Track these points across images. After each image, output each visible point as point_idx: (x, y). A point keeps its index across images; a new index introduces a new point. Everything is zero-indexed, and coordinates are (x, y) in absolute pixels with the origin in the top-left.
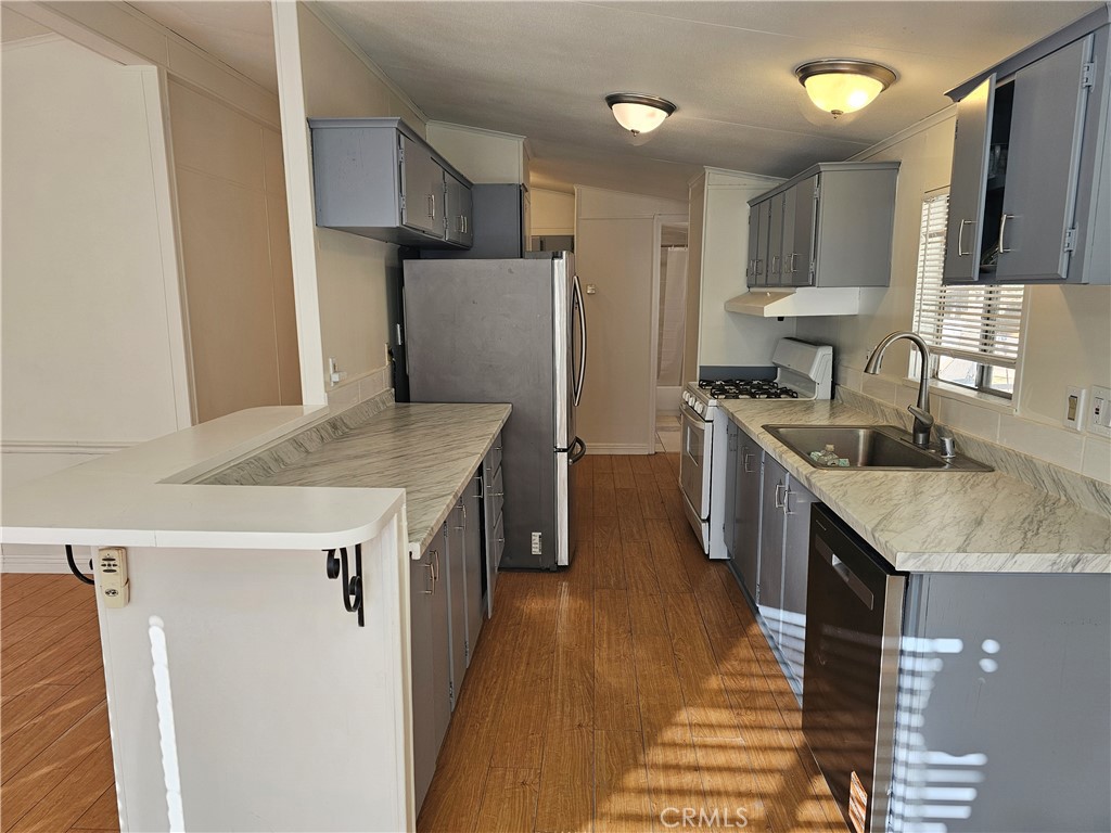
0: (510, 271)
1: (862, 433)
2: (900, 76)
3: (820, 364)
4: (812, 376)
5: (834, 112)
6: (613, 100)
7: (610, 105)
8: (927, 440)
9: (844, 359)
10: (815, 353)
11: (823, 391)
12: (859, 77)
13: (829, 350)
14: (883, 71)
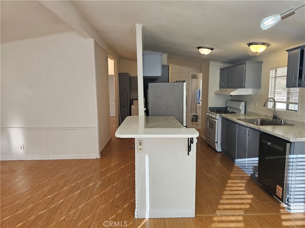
0: (173, 85)
1: (259, 120)
2: (270, 45)
3: (242, 106)
4: (240, 108)
5: (256, 52)
6: (199, 48)
7: (198, 49)
8: (276, 120)
9: (247, 105)
10: (241, 104)
11: (243, 112)
12: (262, 45)
13: (244, 103)
14: (267, 44)
